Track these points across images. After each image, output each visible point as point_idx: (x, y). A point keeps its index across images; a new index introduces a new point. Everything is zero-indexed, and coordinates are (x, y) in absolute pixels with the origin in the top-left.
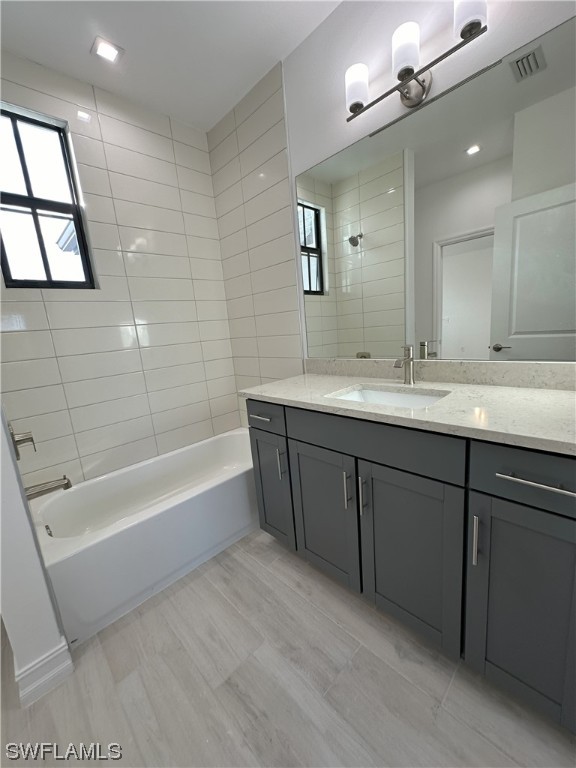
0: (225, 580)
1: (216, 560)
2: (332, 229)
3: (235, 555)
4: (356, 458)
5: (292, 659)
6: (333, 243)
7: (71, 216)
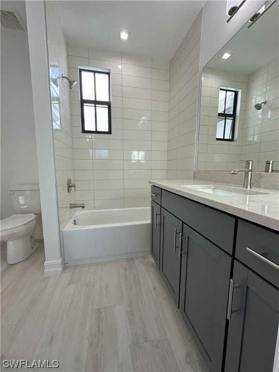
0: (126, 269)
1: (128, 260)
2: (246, 101)
3: (136, 262)
4: (183, 222)
5: (129, 319)
6: (245, 110)
7: (107, 106)
